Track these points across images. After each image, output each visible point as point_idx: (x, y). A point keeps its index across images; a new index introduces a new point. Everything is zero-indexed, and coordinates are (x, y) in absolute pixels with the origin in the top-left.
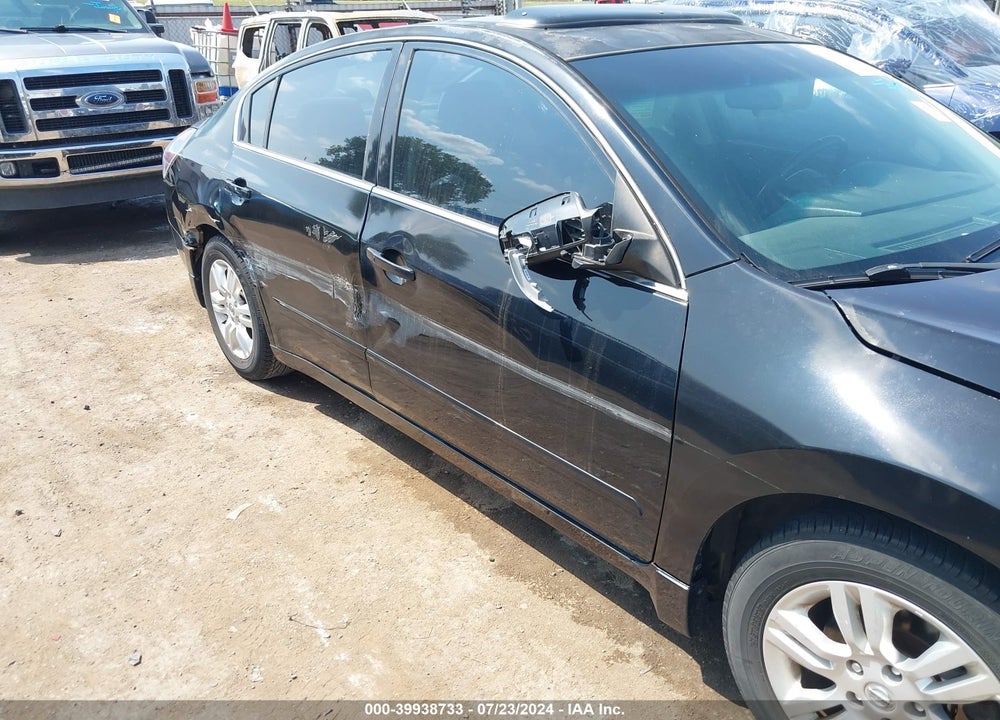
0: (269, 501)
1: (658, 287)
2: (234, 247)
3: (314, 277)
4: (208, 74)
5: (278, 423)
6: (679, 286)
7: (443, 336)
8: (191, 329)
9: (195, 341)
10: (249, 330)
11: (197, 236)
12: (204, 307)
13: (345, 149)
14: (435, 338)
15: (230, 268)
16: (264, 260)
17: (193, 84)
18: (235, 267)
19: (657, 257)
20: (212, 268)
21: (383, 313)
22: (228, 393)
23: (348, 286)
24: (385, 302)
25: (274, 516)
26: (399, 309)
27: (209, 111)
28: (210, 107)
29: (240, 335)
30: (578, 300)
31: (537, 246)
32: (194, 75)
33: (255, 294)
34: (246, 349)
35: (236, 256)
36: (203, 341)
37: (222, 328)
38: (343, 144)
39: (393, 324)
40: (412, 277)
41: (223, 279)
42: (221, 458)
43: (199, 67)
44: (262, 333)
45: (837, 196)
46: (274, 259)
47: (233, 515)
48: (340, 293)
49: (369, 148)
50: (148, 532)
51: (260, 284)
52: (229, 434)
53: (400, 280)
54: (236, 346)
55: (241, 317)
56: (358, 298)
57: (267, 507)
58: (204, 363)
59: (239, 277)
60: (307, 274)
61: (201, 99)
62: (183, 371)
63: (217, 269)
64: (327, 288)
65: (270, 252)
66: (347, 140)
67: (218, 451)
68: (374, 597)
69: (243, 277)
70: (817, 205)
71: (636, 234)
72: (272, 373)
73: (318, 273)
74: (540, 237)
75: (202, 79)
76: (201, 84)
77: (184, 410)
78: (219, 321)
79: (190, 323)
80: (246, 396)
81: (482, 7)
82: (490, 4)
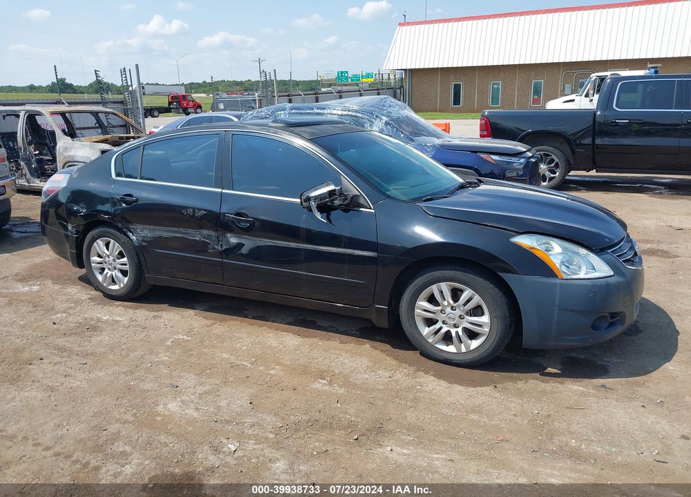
1: (363, 210)
2: (120, 229)
3: (187, 233)
6: (371, 208)
10: (125, 272)
12: (82, 267)
15: (112, 241)
16: (146, 231)
18: (117, 239)
19: (362, 200)
20: (95, 244)
21: (234, 241)
23: (212, 233)
24: (235, 236)
26: (245, 238)
34: (121, 283)
35: (120, 233)
37: (99, 277)
39: (240, 246)
40: (253, 222)
41: (104, 248)
44: (137, 272)
46: (154, 230)
47: (169, 343)
48: (205, 238)
51: (140, 244)
52: (133, 320)
54: (113, 283)
55: (118, 266)
59: (122, 245)
60: (181, 233)
63: (99, 244)
64: (195, 237)
65: (152, 227)
71: (354, 194)
73: (189, 231)
78: (97, 273)
81: (115, 102)
82: (119, 100)
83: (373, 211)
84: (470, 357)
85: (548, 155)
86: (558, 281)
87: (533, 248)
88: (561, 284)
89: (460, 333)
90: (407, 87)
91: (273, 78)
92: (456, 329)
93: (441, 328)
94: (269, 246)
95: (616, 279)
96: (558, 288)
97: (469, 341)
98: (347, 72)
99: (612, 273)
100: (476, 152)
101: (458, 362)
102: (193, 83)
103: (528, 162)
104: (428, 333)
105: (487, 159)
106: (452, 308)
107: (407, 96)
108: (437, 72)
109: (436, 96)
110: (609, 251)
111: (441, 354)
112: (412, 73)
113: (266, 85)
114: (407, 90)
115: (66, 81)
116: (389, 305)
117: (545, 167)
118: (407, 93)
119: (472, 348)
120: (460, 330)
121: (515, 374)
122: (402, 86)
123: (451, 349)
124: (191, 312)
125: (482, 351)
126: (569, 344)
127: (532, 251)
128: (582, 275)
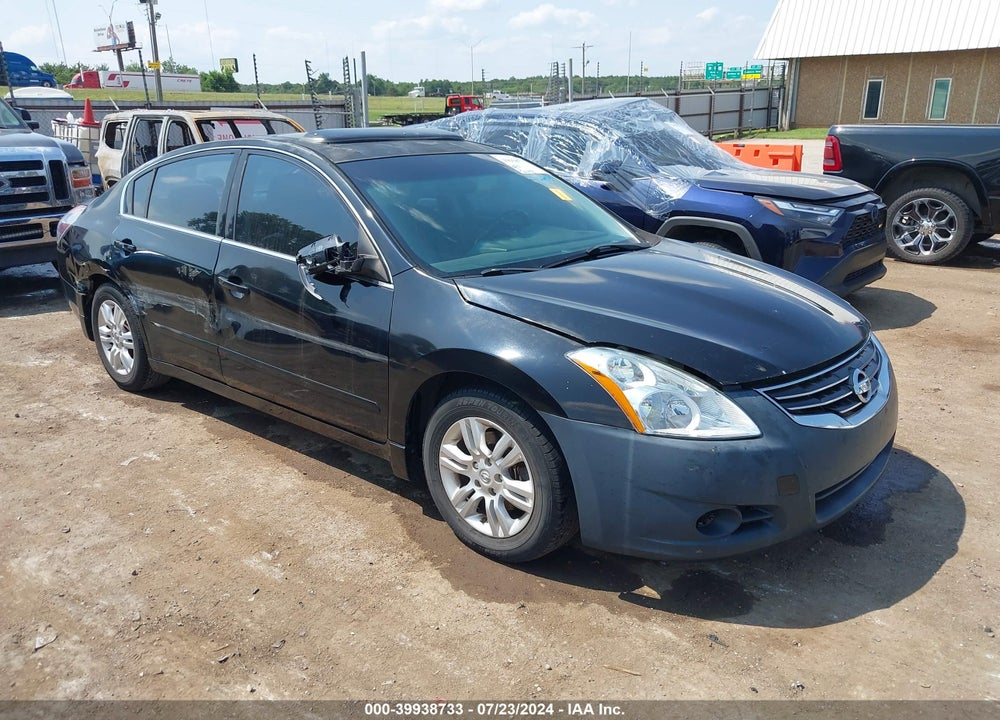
0: (151, 455)
1: (381, 284)
2: (120, 289)
3: (183, 302)
4: (82, 164)
5: (155, 415)
6: (390, 283)
7: (268, 328)
8: (77, 362)
9: (83, 370)
10: (131, 352)
11: (88, 284)
12: (92, 339)
13: (204, 221)
14: (263, 331)
15: (117, 306)
16: (145, 295)
17: (69, 172)
18: (120, 303)
19: (378, 267)
20: (101, 308)
21: (230, 319)
22: (114, 400)
23: (206, 304)
24: (231, 312)
25: (155, 462)
26: (240, 315)
27: (82, 194)
28: (84, 191)
29: (123, 356)
30: (343, 297)
31: (315, 262)
32: (71, 164)
33: (137, 322)
34: (128, 366)
35: (122, 295)
36: (89, 369)
37: (108, 355)
38: (203, 217)
39: (236, 327)
40: (247, 292)
41: (110, 315)
42: (113, 436)
43: (74, 158)
44: (141, 352)
45: (501, 242)
46: (153, 293)
47: (126, 463)
48: (200, 310)
49: (219, 219)
50: (62, 475)
51: (140, 313)
52: (118, 422)
53: (241, 296)
54: (121, 365)
55: (124, 342)
56: (213, 312)
57: (150, 459)
58: (92, 383)
59: (125, 312)
60: (178, 301)
61: (76, 184)
62: (75, 389)
63: (105, 308)
64: (191, 308)
65: (150, 289)
66: (206, 214)
67: (109, 432)
68: (225, 494)
69: (127, 311)
70: (487, 245)
71: (368, 256)
72: (148, 384)
73: (185, 298)
74: (316, 258)
75: (77, 168)
76: (75, 172)
77: (81, 411)
78: (106, 349)
79: (76, 358)
80: (126, 402)
81: (332, 106)
82: (339, 103)
83: (391, 286)
84: (507, 546)
85: (938, 205)
86: (632, 436)
87: (598, 373)
88: (637, 443)
89: (496, 505)
90: (791, 87)
91: (568, 75)
92: (493, 498)
93: (473, 492)
94: (267, 330)
95: (766, 443)
96: (631, 450)
97: (510, 520)
98: (722, 64)
99: (756, 431)
100: (752, 195)
101: (491, 552)
102: (496, 81)
103: (844, 216)
104: (456, 497)
105: (769, 206)
106: (488, 461)
107: (790, 102)
108: (844, 64)
109: (838, 102)
110: (761, 391)
111: (472, 535)
112: (802, 64)
113: (557, 81)
114: (791, 92)
115: (329, 78)
116: (408, 443)
117: (930, 224)
118: (790, 97)
119: (512, 532)
120: (496, 499)
121: (576, 589)
122: (783, 86)
123: (486, 528)
124: (200, 418)
125: (523, 539)
126: (657, 551)
127: (596, 378)
128: (691, 430)
